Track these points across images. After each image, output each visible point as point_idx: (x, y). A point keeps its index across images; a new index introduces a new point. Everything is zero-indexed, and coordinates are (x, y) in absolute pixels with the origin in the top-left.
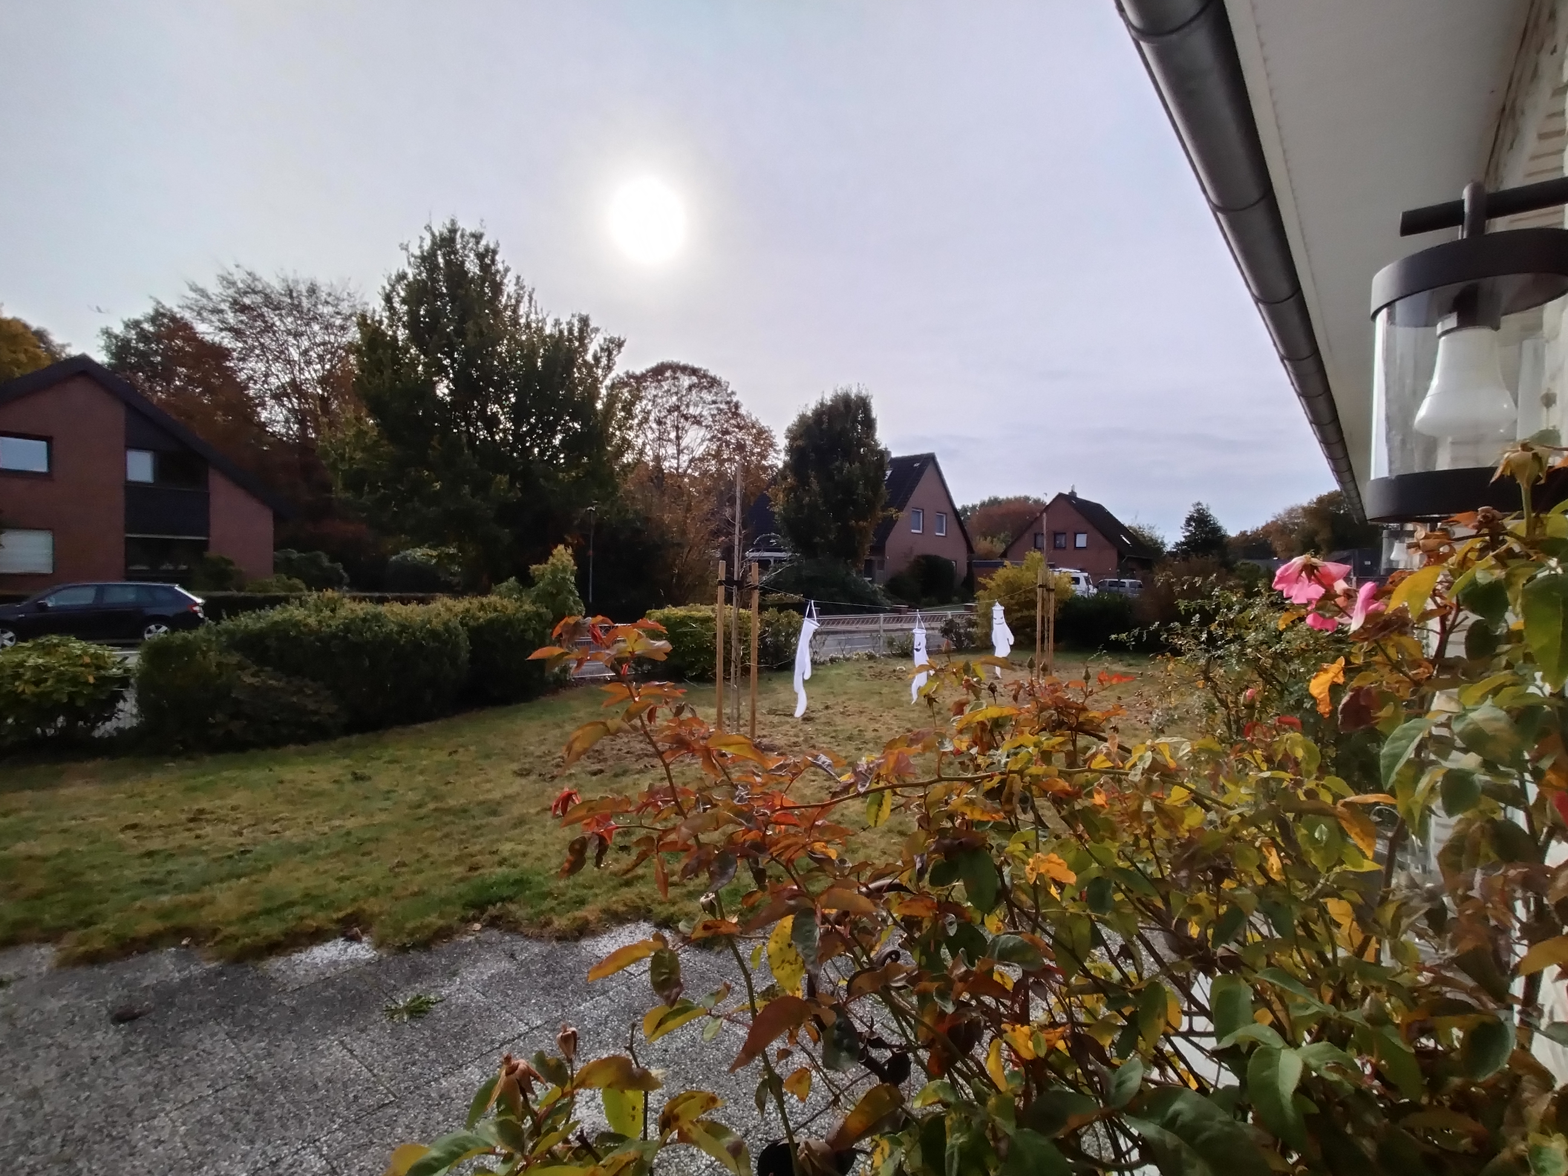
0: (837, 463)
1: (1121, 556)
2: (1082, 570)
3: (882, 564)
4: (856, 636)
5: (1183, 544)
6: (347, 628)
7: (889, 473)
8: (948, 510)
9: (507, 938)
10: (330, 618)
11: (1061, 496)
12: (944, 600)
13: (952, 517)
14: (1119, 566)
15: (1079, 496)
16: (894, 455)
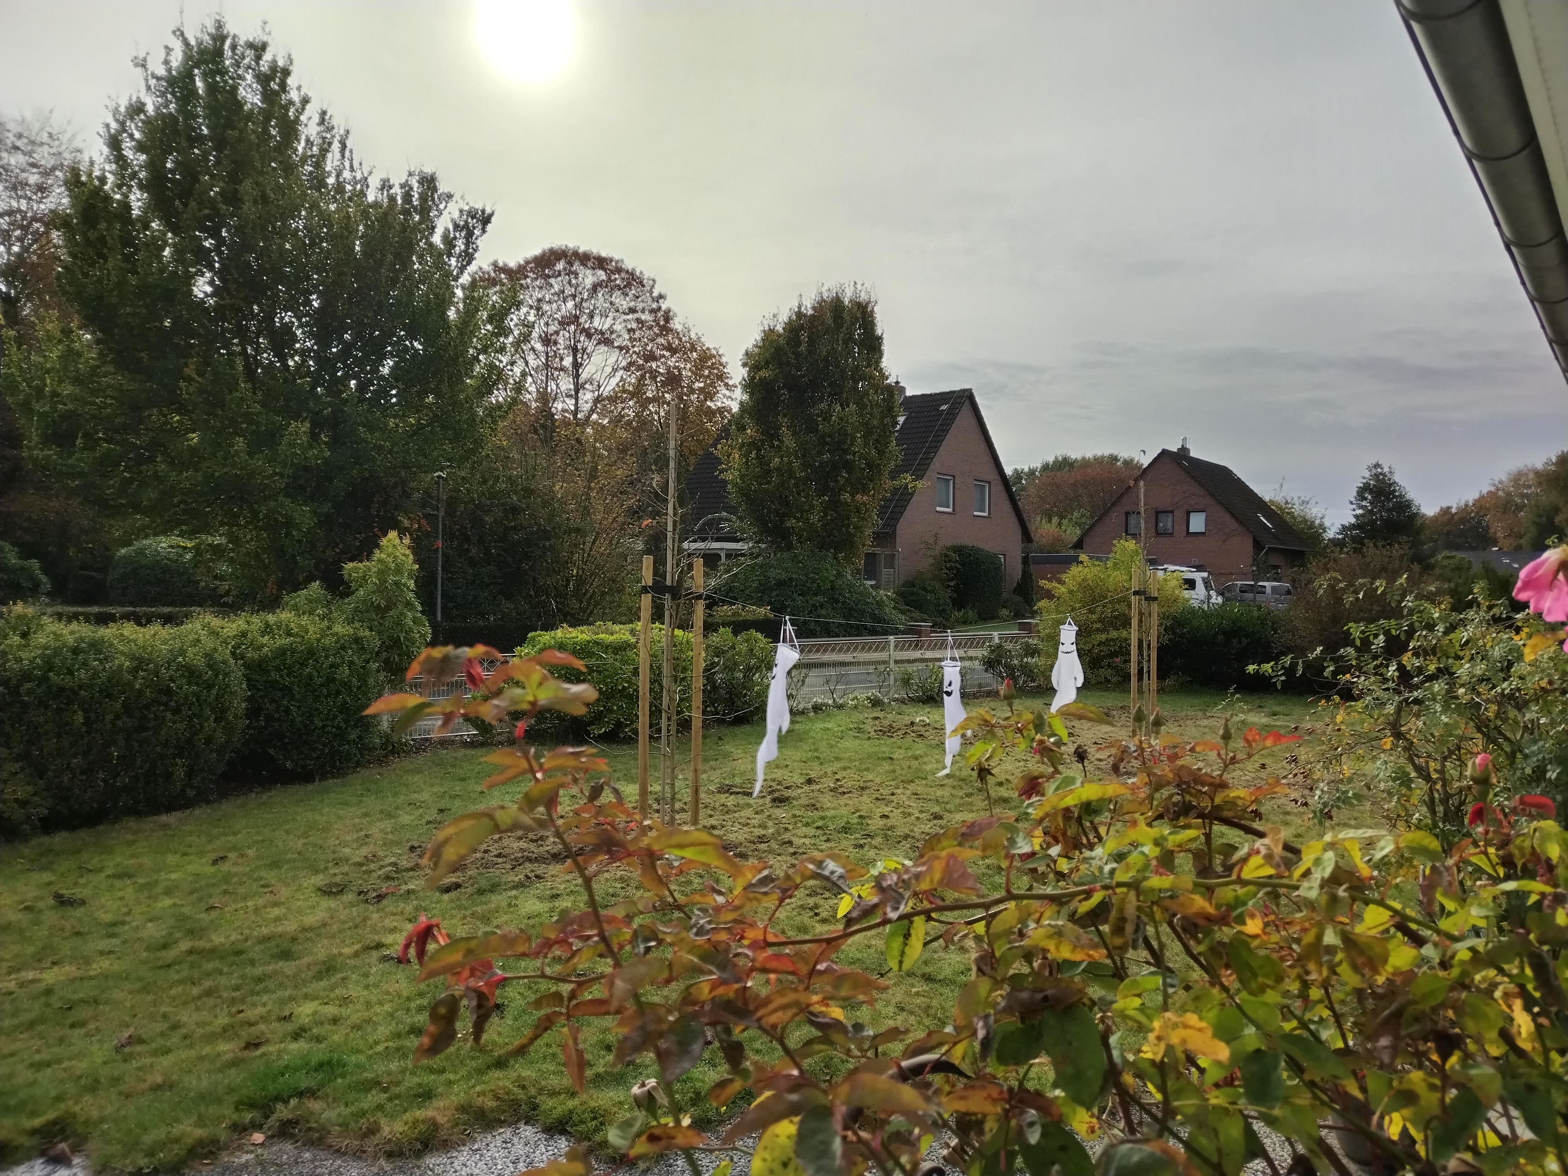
0: (823, 406)
1: (1258, 546)
2: (1199, 568)
3: (891, 560)
4: (854, 670)
5: (1353, 527)
6: (49, 666)
7: (901, 419)
8: (993, 476)
9: (307, 1155)
10: (20, 647)
11: (1164, 453)
12: (987, 616)
13: (998, 488)
14: (1255, 561)
15: (1193, 454)
16: (909, 393)
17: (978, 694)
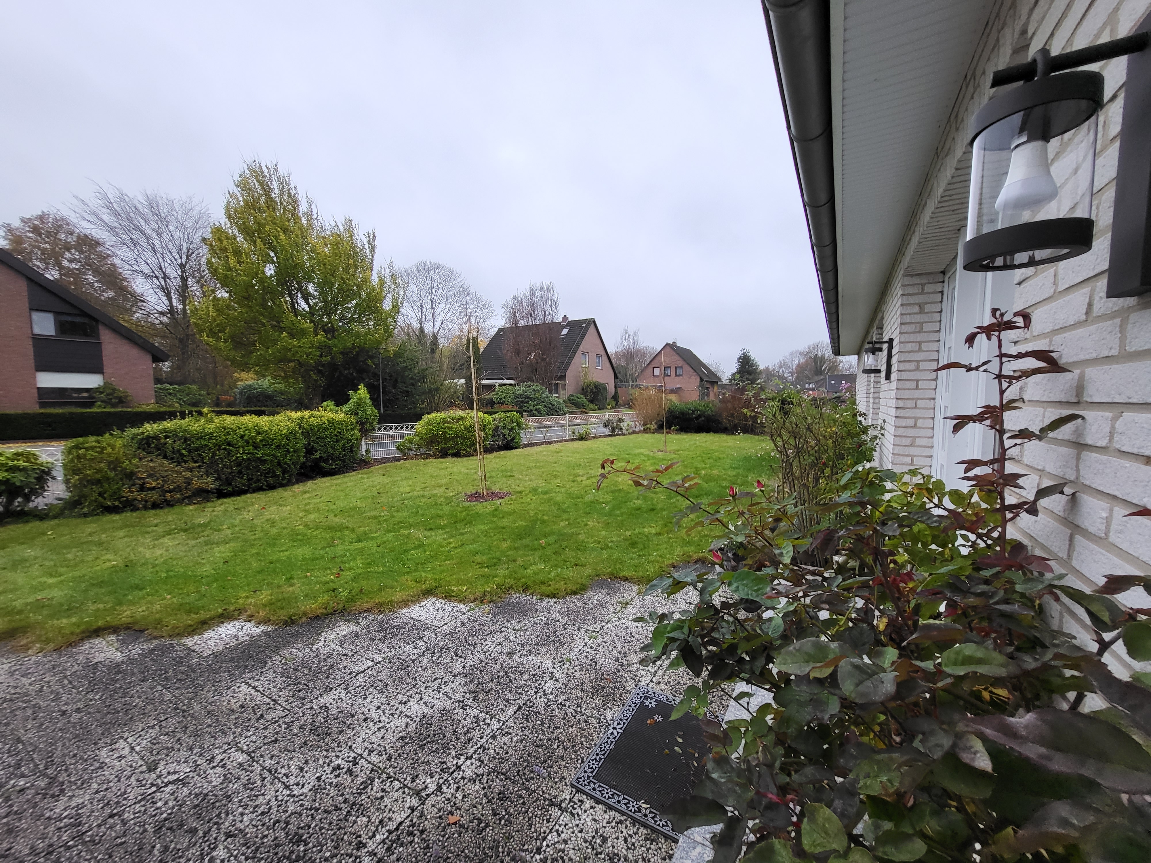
1: (701, 380)
3: (564, 386)
4: (552, 429)
7: (567, 329)
8: (604, 354)
11: (667, 344)
12: (602, 407)
13: (605, 357)
14: (700, 385)
15: (678, 344)
16: (570, 319)
17: (600, 437)
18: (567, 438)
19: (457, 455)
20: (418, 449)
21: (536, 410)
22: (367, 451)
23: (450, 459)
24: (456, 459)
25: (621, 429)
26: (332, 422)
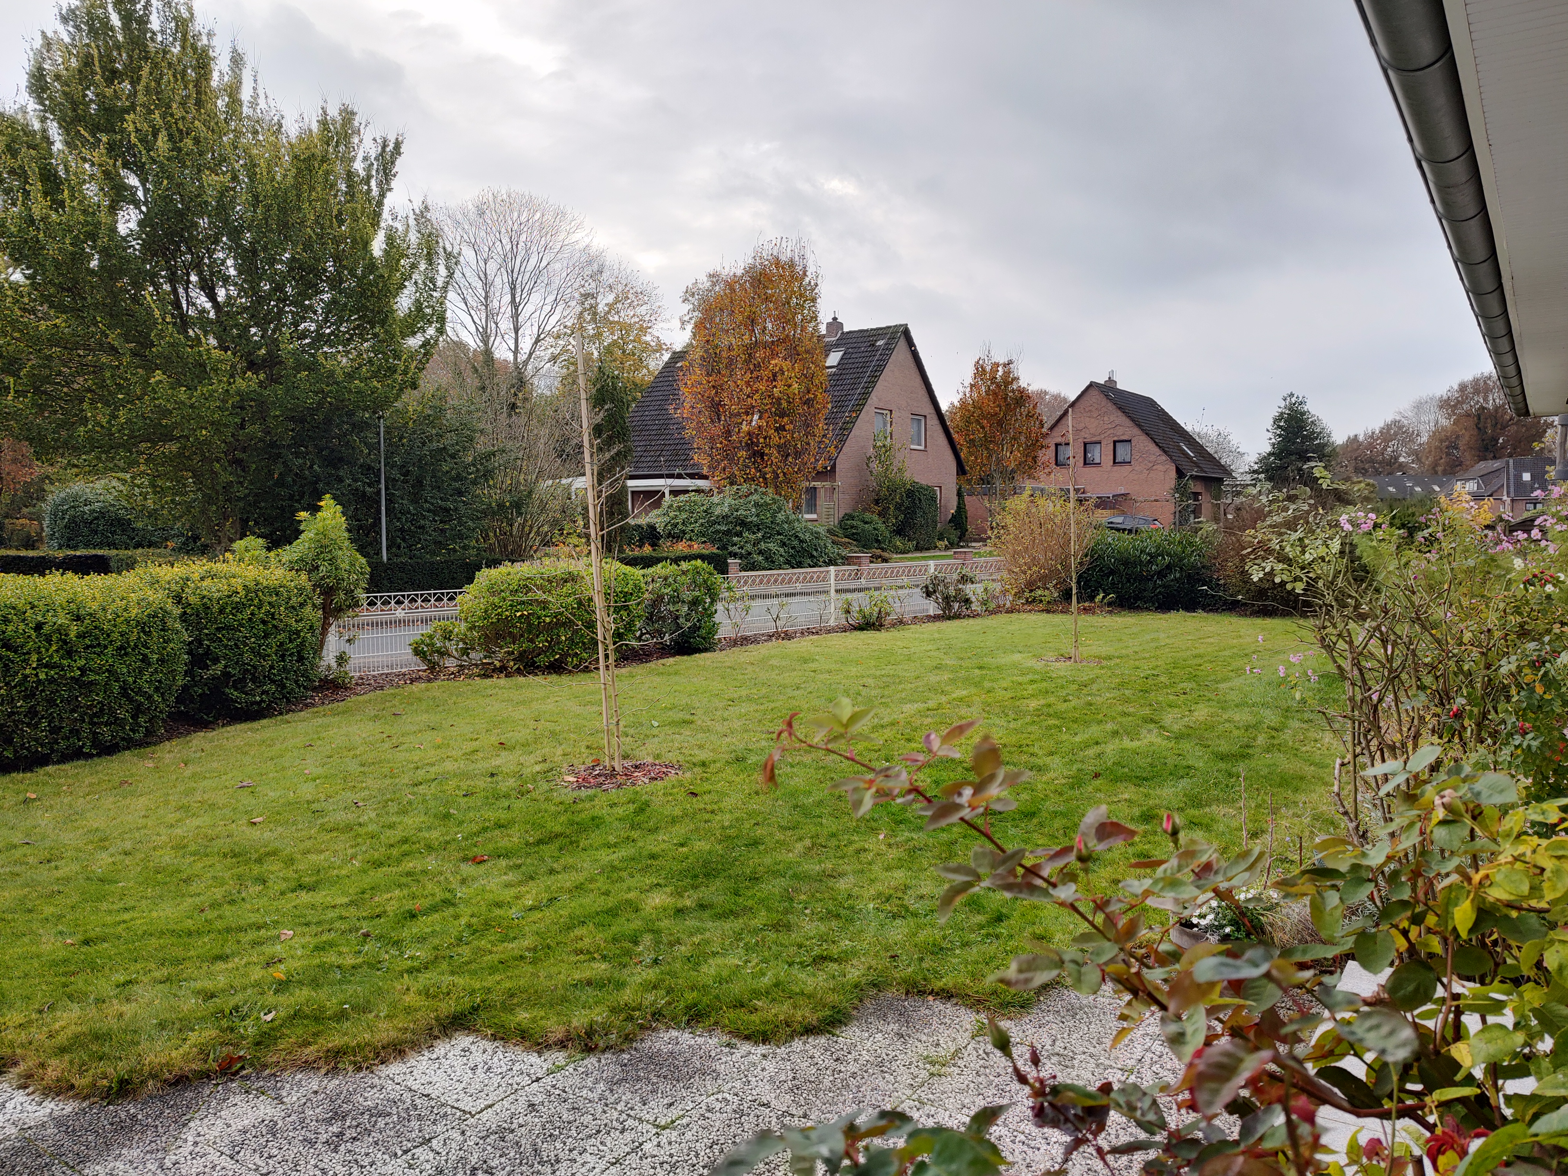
1: (1180, 473)
3: (831, 494)
4: (796, 600)
7: (837, 355)
8: (929, 410)
11: (1093, 386)
12: (924, 546)
13: (933, 422)
14: (1178, 489)
16: (847, 329)
17: (915, 620)
18: (832, 623)
19: (557, 668)
20: (465, 652)
21: (760, 552)
22: (342, 659)
23: (539, 680)
24: (554, 677)
25: (967, 601)
26: (254, 591)
